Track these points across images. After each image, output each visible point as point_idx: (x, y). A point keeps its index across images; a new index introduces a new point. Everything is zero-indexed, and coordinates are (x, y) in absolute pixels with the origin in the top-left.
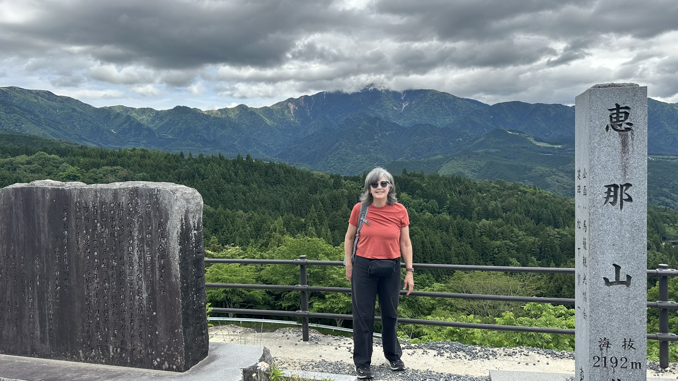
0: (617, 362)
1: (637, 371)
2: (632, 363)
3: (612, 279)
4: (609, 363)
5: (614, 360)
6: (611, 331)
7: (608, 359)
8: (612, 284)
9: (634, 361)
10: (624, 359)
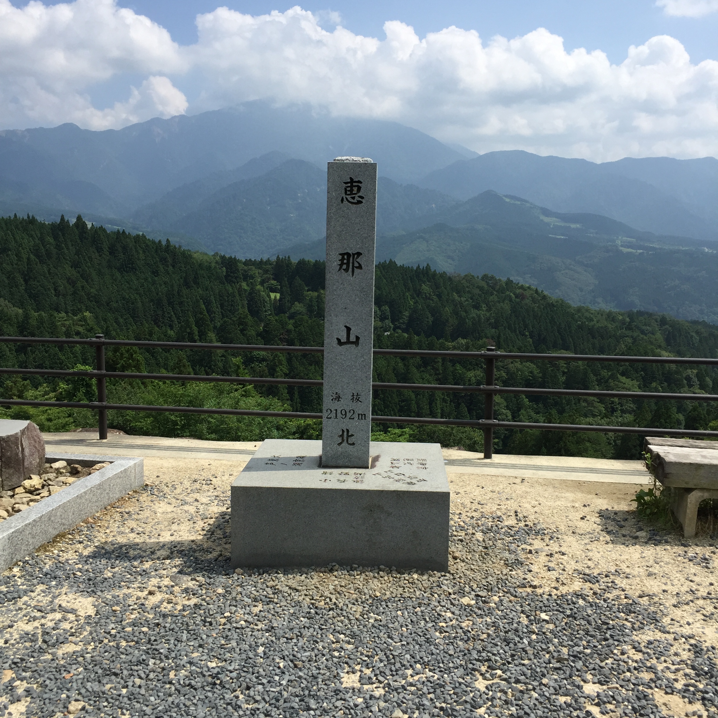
0: (346, 414)
1: (363, 421)
2: (359, 415)
3: (344, 340)
4: (339, 415)
5: (343, 413)
6: (342, 387)
7: (339, 412)
8: (344, 343)
9: (360, 412)
10: (352, 411)
